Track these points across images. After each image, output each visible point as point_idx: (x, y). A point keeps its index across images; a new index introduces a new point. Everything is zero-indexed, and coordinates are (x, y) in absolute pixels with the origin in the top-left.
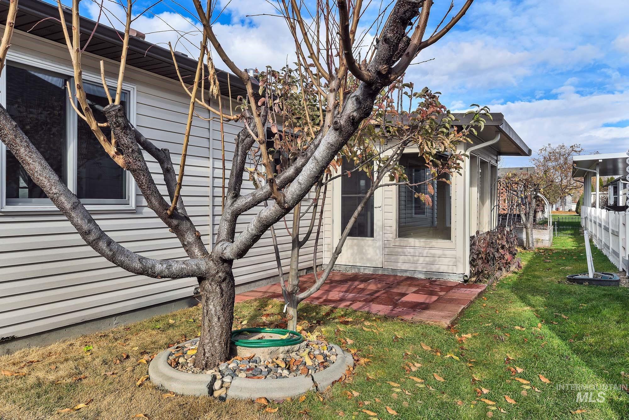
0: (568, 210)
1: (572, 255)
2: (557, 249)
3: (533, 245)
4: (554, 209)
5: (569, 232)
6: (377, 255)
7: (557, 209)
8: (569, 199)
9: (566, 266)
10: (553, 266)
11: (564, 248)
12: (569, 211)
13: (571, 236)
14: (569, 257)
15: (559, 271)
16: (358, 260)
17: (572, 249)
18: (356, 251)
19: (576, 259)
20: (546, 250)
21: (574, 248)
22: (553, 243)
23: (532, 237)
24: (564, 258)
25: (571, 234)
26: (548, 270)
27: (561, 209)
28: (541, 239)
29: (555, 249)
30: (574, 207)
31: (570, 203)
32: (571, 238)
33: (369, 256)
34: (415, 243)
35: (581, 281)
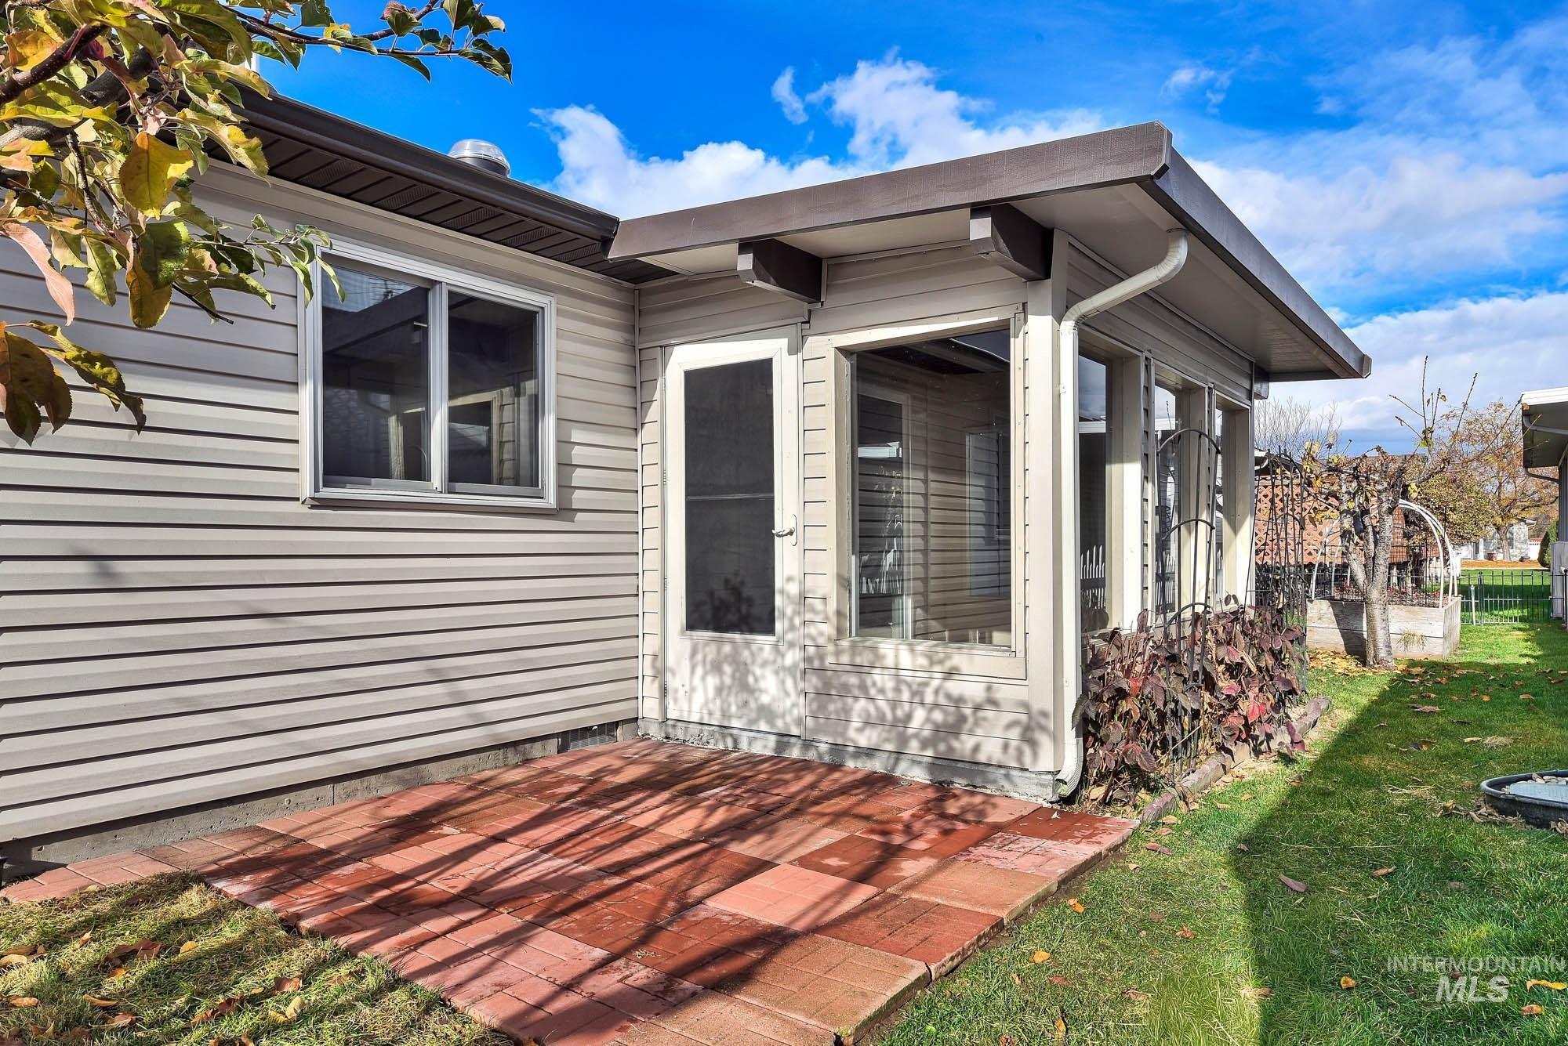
0: (1518, 559)
1: (1514, 688)
2: (1470, 665)
3: (1390, 654)
4: (1481, 556)
5: (1516, 612)
6: (787, 694)
7: (1490, 557)
8: (1520, 531)
9: (1491, 731)
10: (1442, 732)
11: (1492, 662)
12: (1522, 560)
13: (1522, 626)
14: (1506, 694)
15: (1457, 754)
16: (733, 709)
17: (1517, 666)
18: (728, 681)
19: (1527, 703)
20: (1433, 668)
21: (1524, 661)
22: (1462, 645)
23: (1386, 628)
24: (1486, 699)
25: (1522, 619)
26: (1418, 746)
27: (1499, 557)
28: (1419, 633)
29: (1462, 665)
30: (1534, 551)
31: (1524, 542)
32: (1520, 629)
33: (765, 699)
34: (897, 656)
35: (1539, 813)
